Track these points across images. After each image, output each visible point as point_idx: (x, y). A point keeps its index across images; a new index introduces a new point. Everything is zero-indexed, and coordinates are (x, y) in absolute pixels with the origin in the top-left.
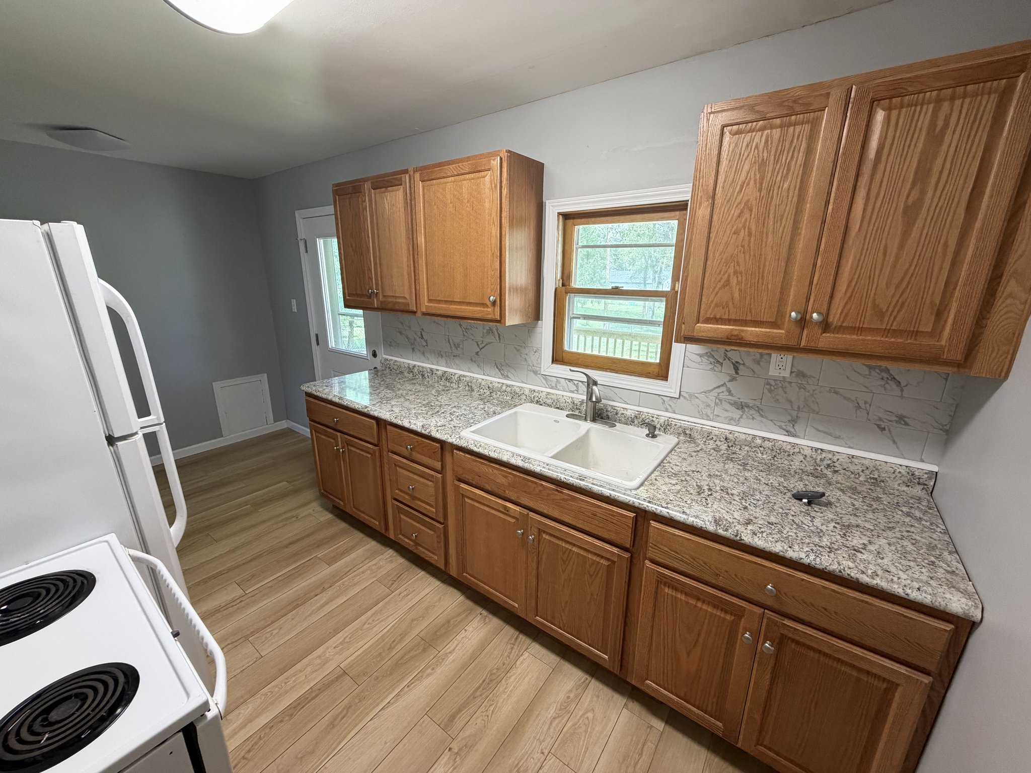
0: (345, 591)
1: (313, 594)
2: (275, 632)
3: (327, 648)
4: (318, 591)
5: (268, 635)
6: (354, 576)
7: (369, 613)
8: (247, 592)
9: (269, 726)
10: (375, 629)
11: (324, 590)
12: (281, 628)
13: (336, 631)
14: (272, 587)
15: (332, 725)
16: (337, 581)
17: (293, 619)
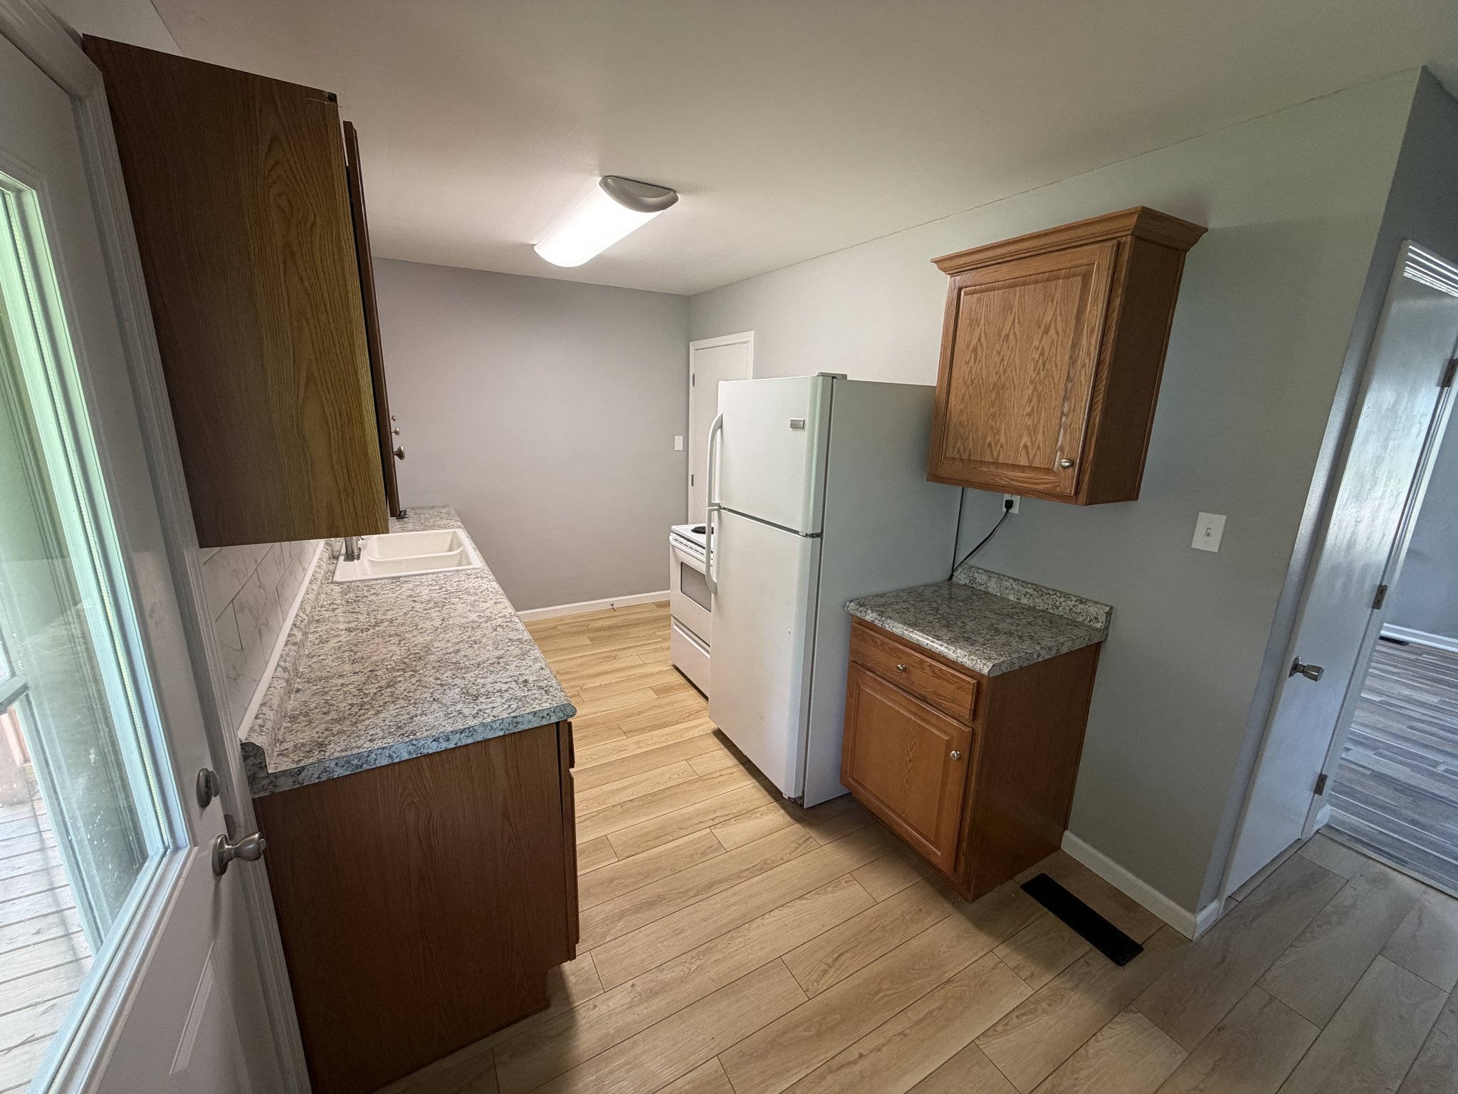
0: (601, 796)
1: (635, 804)
2: (675, 776)
3: (632, 751)
4: (628, 805)
5: (681, 775)
6: (584, 810)
7: (587, 766)
8: (708, 830)
9: (677, 723)
10: (589, 753)
11: (622, 804)
12: (670, 778)
13: (623, 760)
14: (680, 829)
15: (640, 713)
16: (604, 810)
17: (659, 783)
